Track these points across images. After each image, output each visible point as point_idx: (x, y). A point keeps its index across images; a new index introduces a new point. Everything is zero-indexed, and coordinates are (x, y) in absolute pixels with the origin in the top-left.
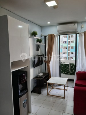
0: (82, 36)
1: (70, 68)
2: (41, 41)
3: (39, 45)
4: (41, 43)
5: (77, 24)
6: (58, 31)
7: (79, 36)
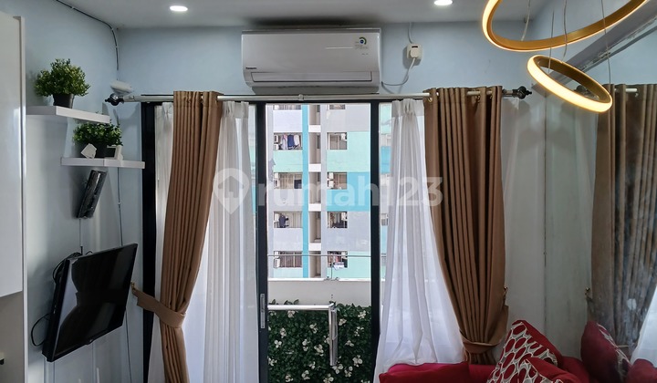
0: (410, 117)
1: (332, 338)
2: (115, 140)
3: (93, 174)
4: (111, 154)
5: (378, 36)
6: (249, 71)
7: (395, 114)
